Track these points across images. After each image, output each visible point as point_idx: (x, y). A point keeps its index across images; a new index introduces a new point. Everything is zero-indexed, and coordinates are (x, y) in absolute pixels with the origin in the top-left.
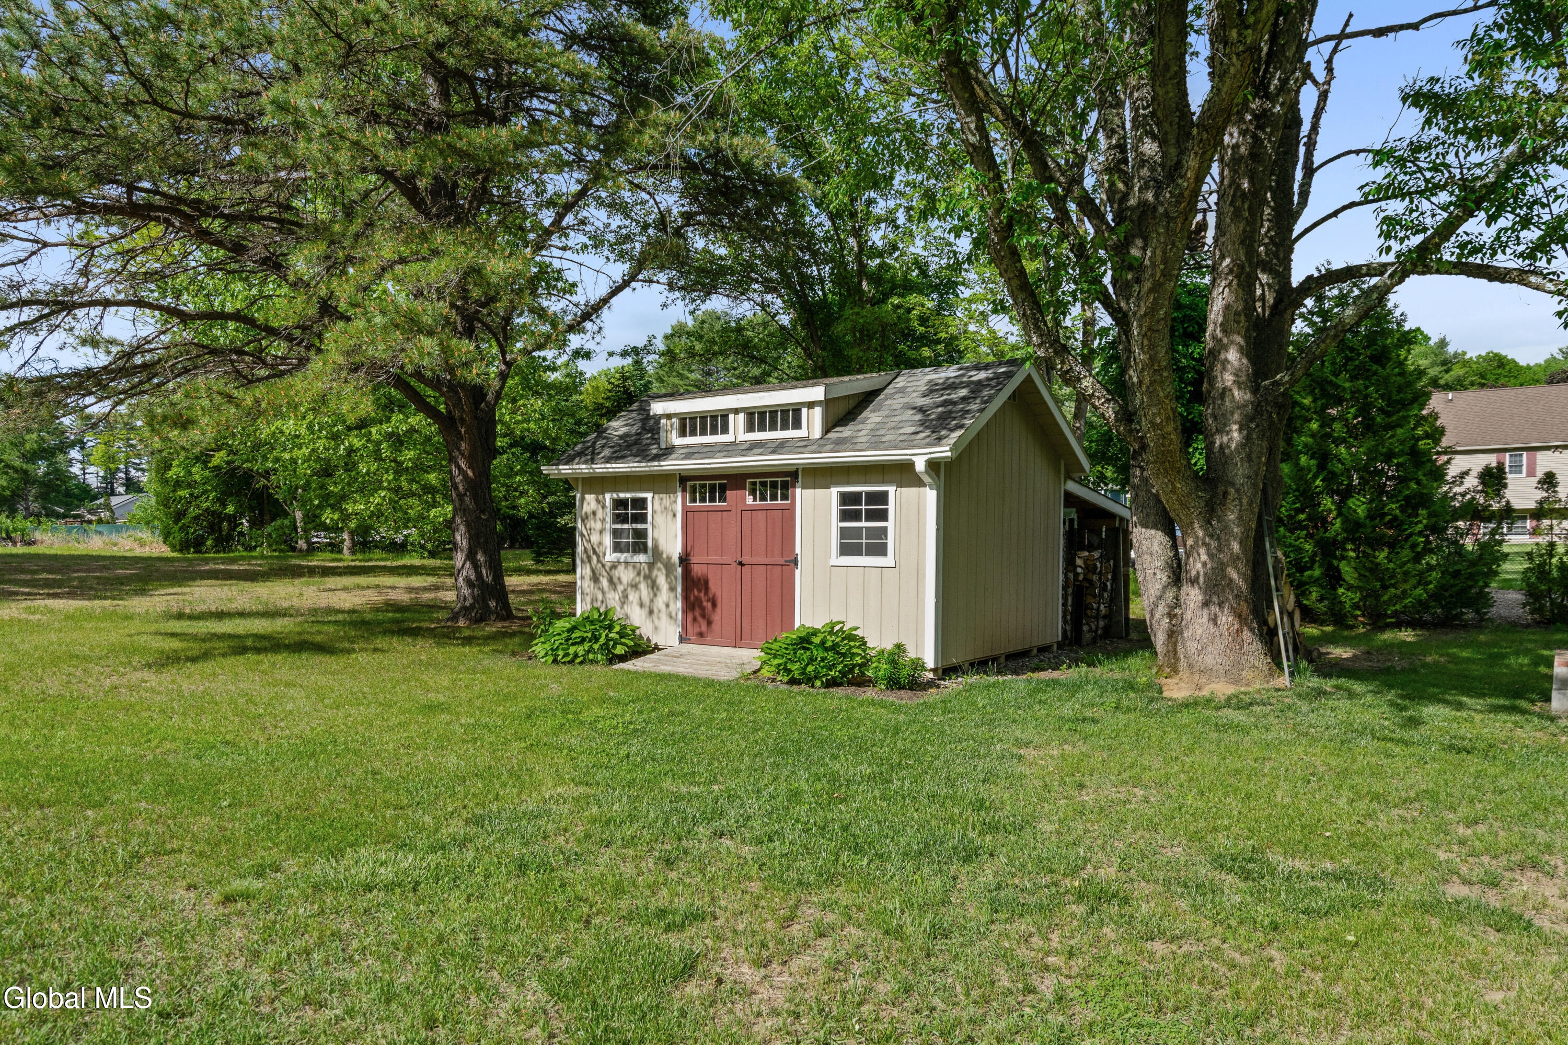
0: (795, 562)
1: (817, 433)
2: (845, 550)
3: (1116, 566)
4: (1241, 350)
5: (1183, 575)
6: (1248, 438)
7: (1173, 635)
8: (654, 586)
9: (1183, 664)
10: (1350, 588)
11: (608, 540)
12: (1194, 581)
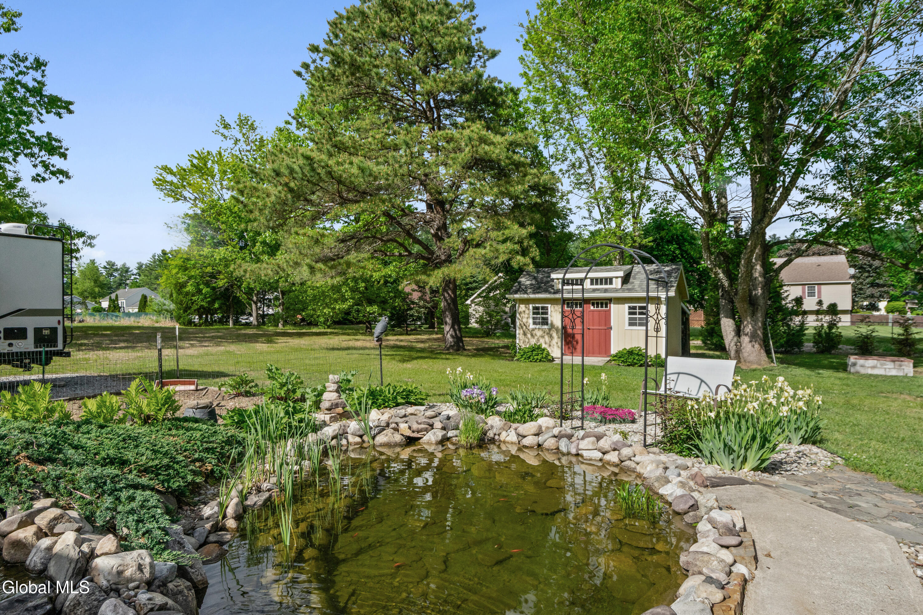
0: (611, 328)
1: (619, 286)
2: (630, 324)
5: (742, 333)
6: (762, 292)
7: (738, 351)
8: (551, 337)
11: (531, 321)
12: (746, 335)
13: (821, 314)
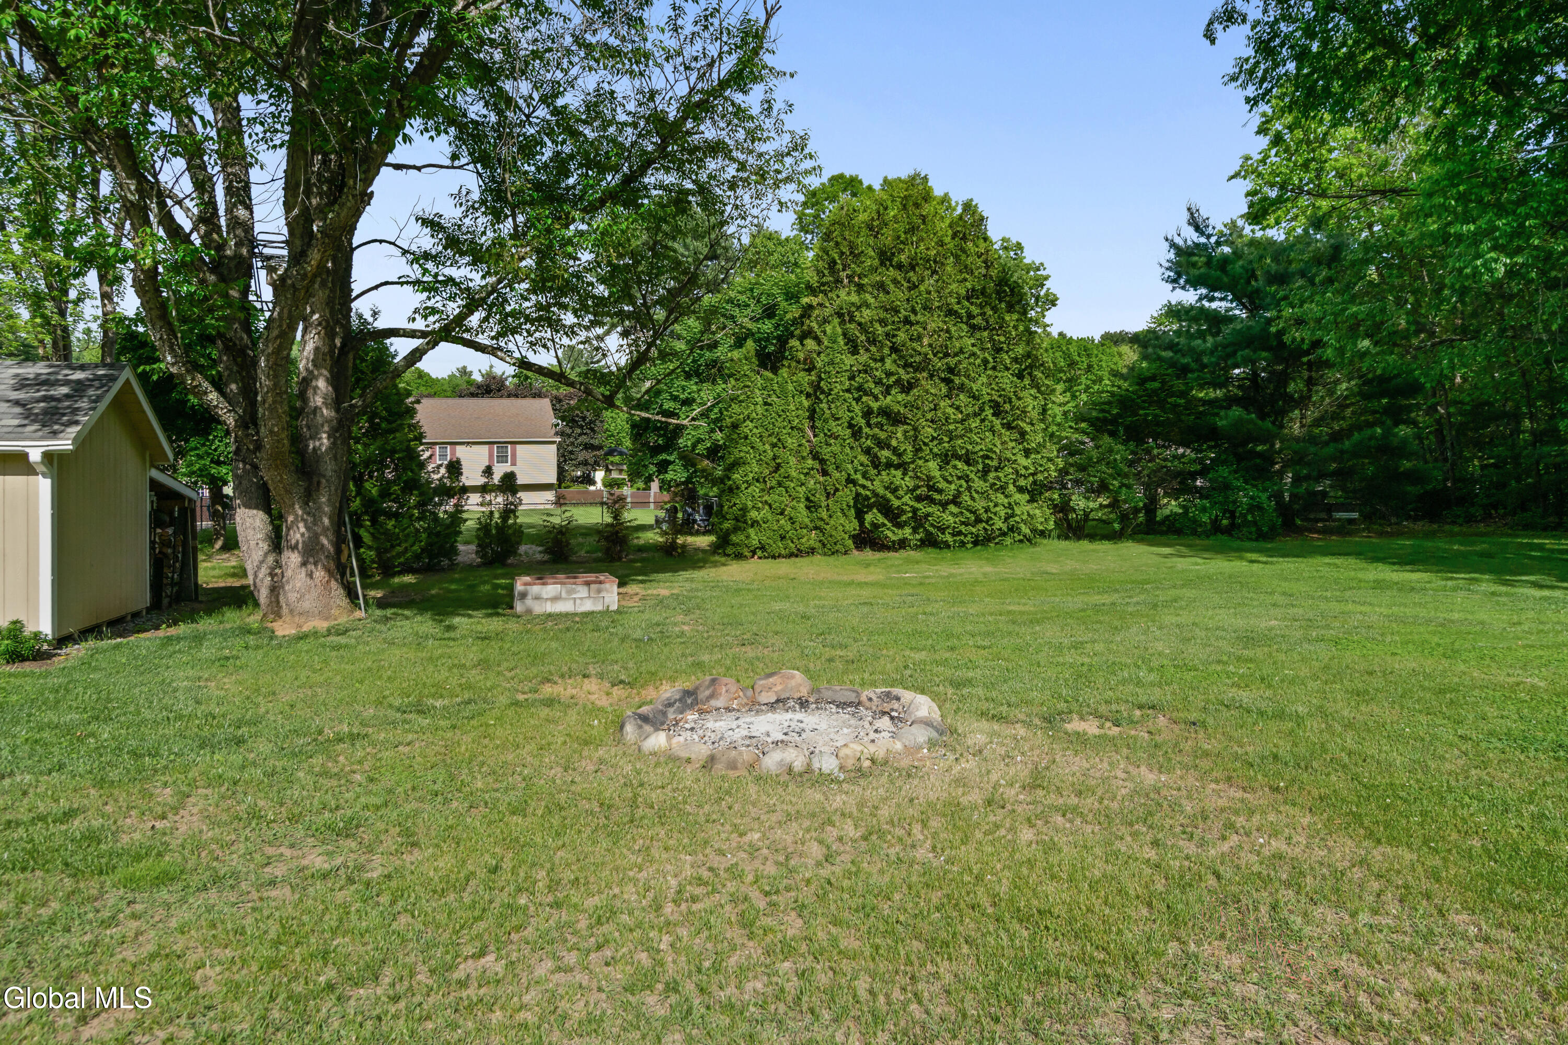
3: (186, 538)
4: (327, 380)
5: (284, 543)
6: (334, 444)
7: (275, 590)
9: (285, 610)
10: (370, 548)
12: (294, 548)
13: (491, 491)
